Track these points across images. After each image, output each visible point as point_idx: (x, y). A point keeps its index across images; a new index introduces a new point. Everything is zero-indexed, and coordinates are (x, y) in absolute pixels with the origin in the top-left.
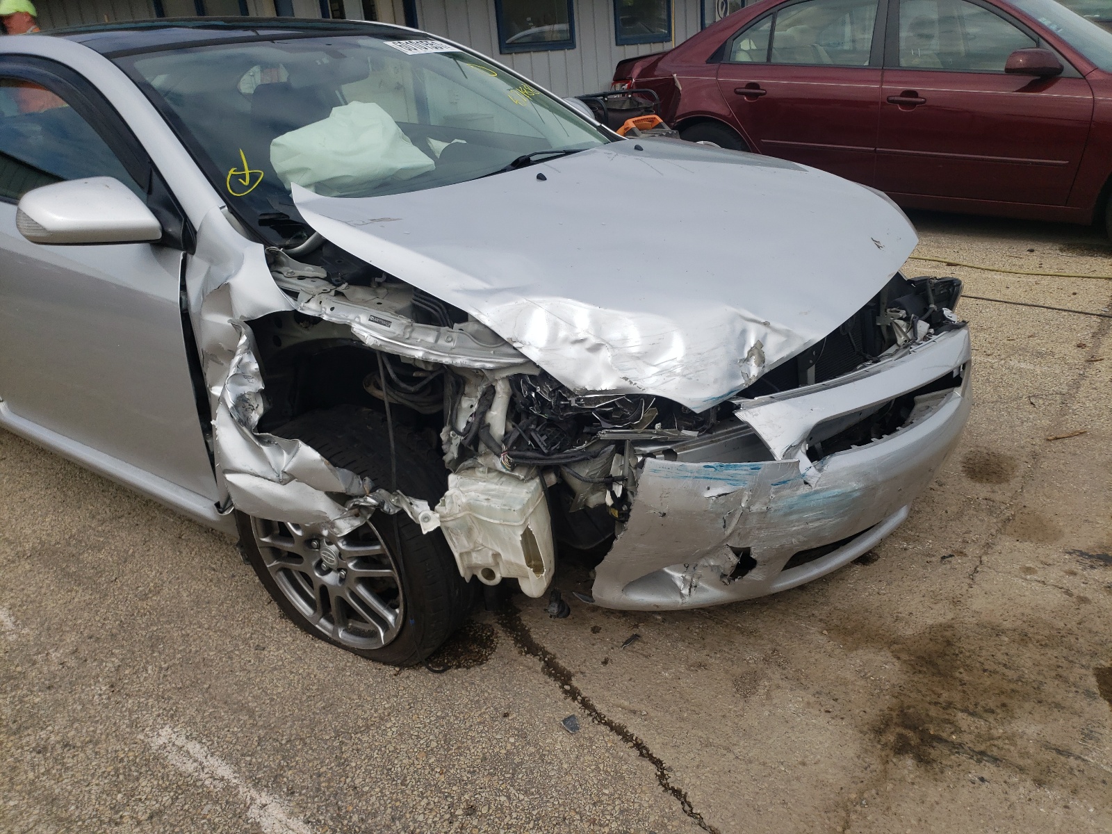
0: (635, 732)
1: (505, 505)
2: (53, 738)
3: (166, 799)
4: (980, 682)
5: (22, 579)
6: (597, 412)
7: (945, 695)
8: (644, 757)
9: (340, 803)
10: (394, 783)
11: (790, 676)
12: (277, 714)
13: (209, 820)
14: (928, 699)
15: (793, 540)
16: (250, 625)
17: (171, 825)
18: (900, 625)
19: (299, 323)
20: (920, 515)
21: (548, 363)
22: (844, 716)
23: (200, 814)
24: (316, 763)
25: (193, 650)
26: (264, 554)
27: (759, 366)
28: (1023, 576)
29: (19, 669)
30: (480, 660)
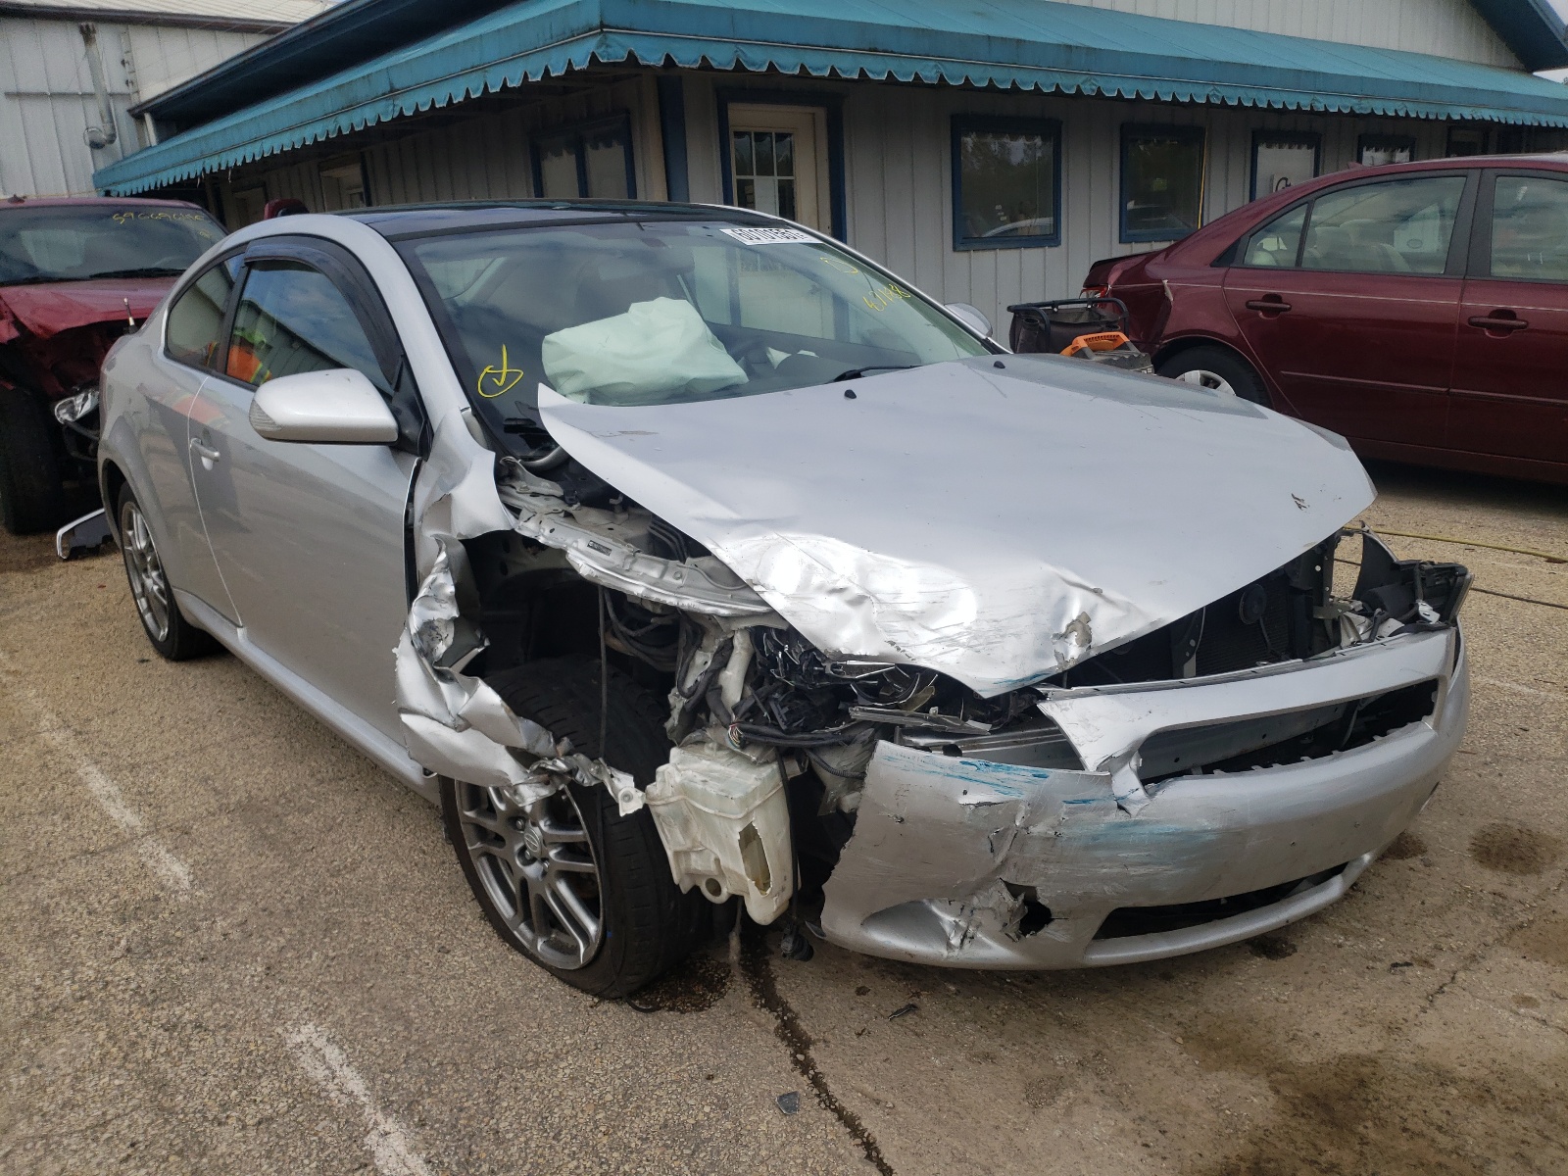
0: (869, 1127)
1: (722, 791)
2: (187, 1016)
3: (282, 1106)
4: (1392, 1144)
5: (215, 835)
6: (858, 685)
7: (1331, 1154)
8: (871, 1160)
9: (473, 1146)
10: (545, 1135)
11: (1107, 1090)
12: (437, 1030)
13: (320, 1138)
14: (1303, 1153)
15: (1106, 888)
16: (443, 922)
17: (278, 1136)
18: (1295, 1048)
19: (526, 547)
20: (1380, 903)
21: (794, 614)
22: (1168, 1156)
23: (313, 1129)
24: (462, 1094)
25: (370, 941)
26: (467, 832)
27: (1082, 646)
28: (1514, 1008)
29: (178, 934)
30: (700, 1006)
